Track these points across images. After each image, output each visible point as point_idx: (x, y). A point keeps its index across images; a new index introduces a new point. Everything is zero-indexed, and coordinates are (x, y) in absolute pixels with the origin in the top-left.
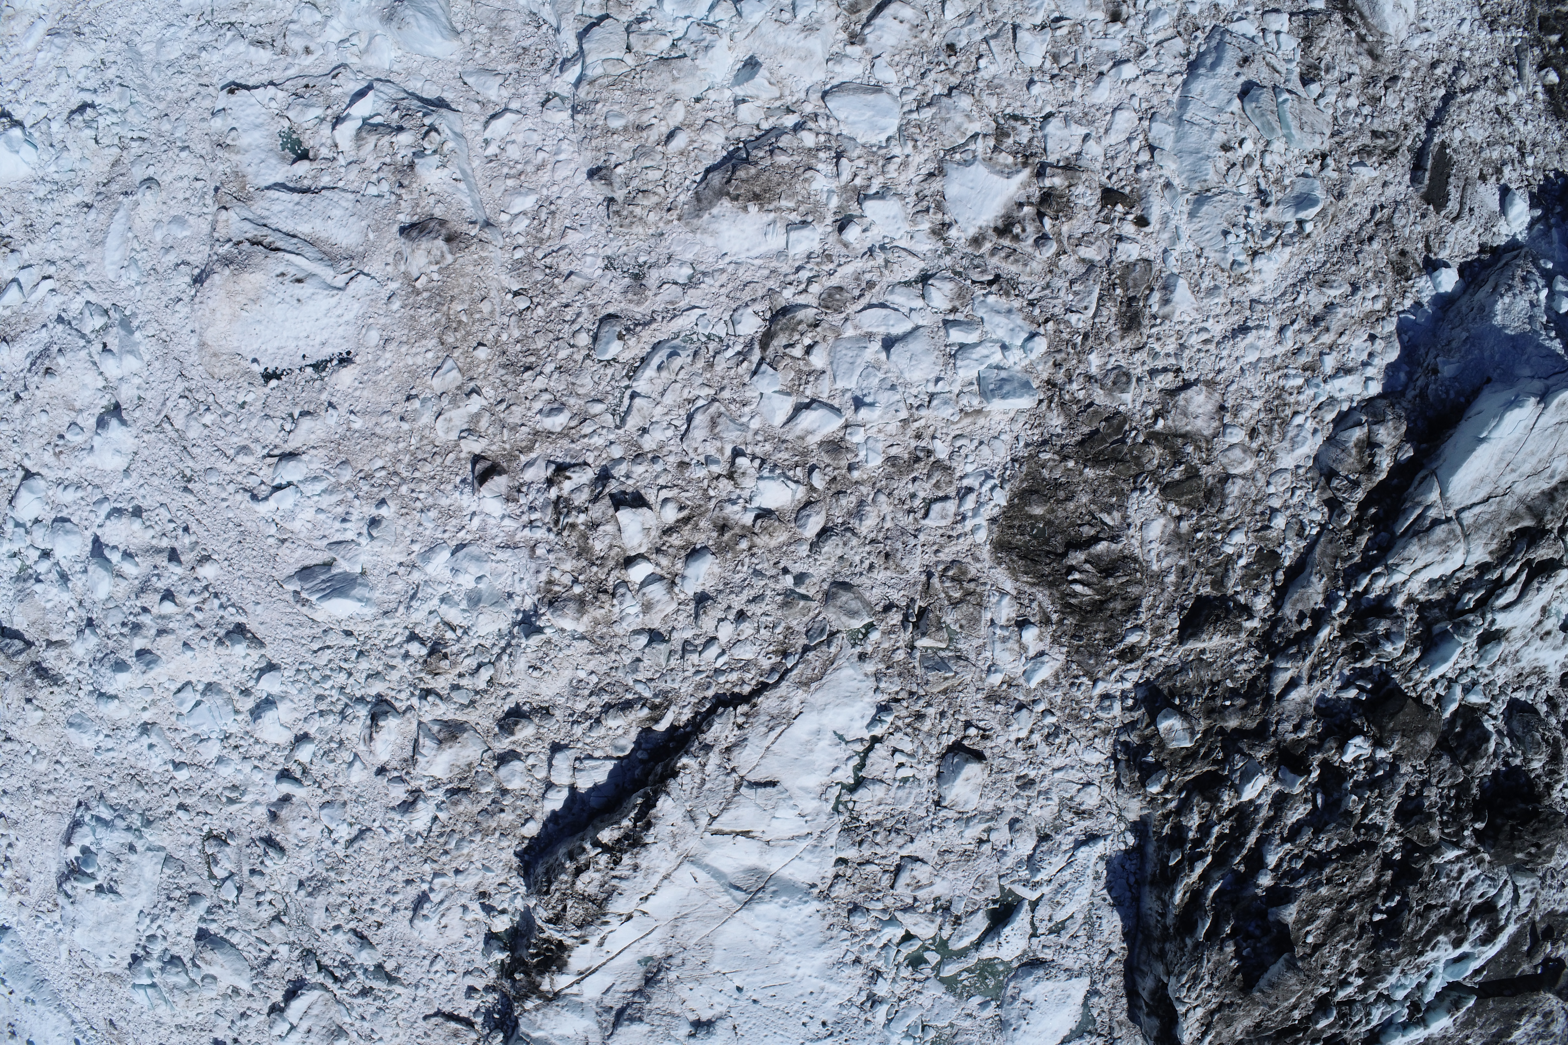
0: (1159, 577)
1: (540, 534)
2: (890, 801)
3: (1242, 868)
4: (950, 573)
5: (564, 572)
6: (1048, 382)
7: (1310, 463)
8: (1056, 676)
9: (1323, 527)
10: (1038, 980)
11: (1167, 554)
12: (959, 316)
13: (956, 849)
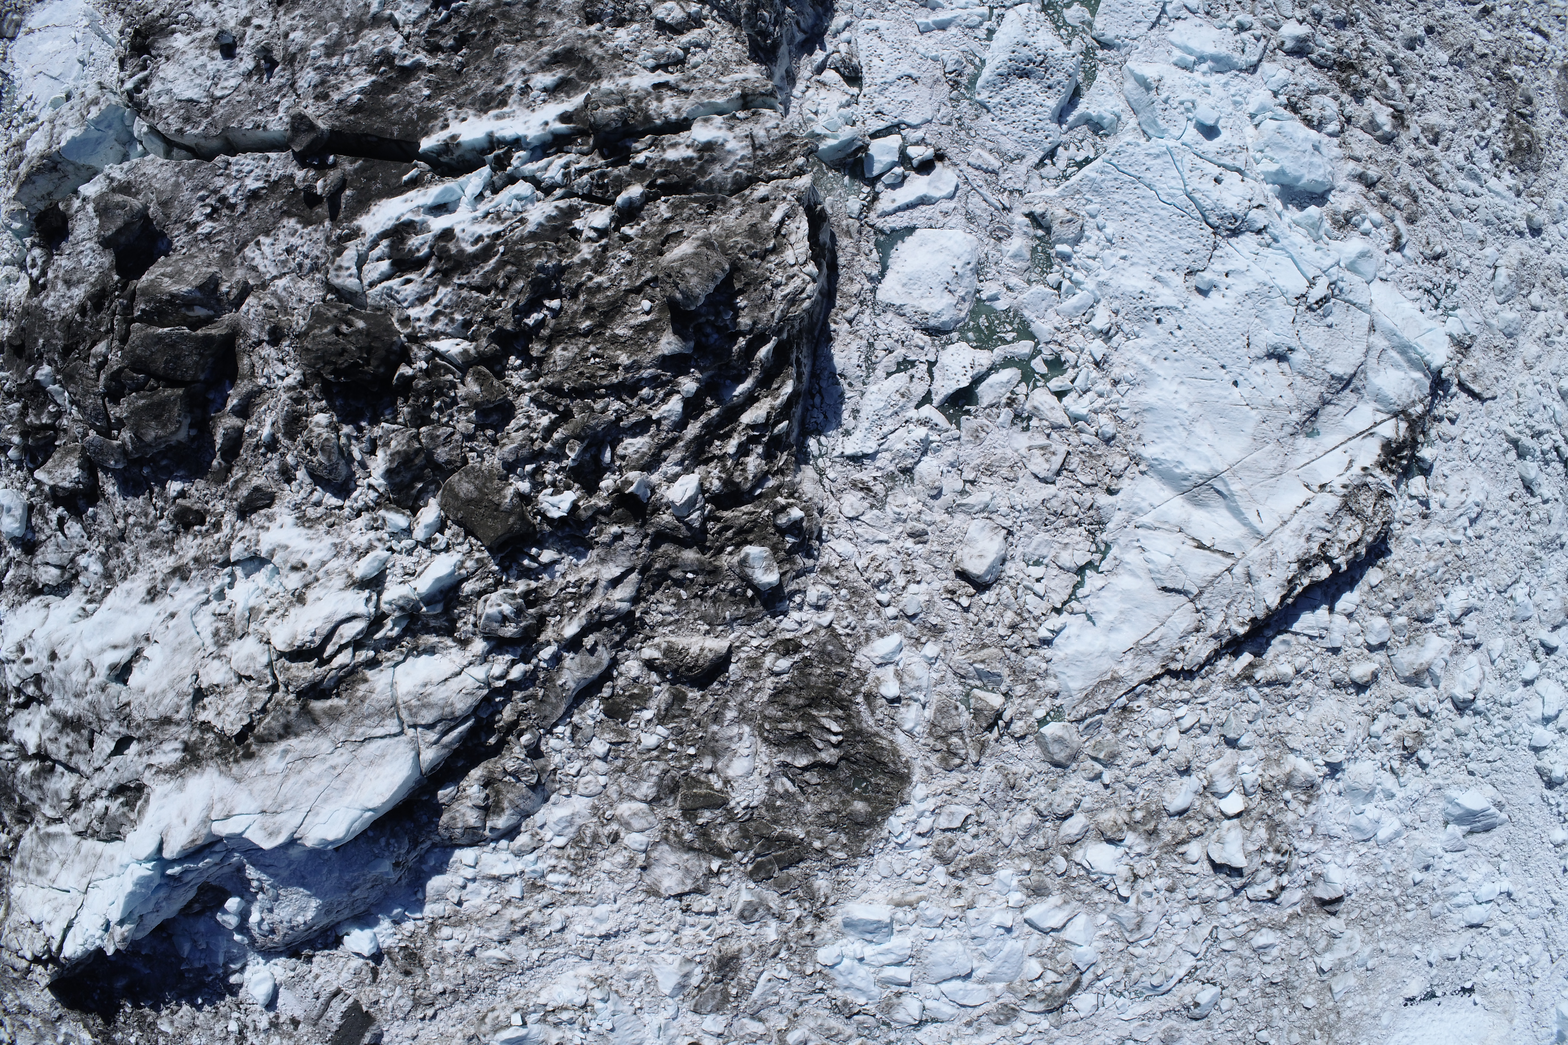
0: (744, 717)
1: (1305, 846)
2: (1056, 545)
3: (709, 402)
4: (957, 761)
5: (1294, 811)
6: (821, 919)
7: (553, 797)
8: (868, 639)
9: (550, 732)
10: (937, 315)
11: (730, 739)
12: (895, 989)
13: (1000, 480)
